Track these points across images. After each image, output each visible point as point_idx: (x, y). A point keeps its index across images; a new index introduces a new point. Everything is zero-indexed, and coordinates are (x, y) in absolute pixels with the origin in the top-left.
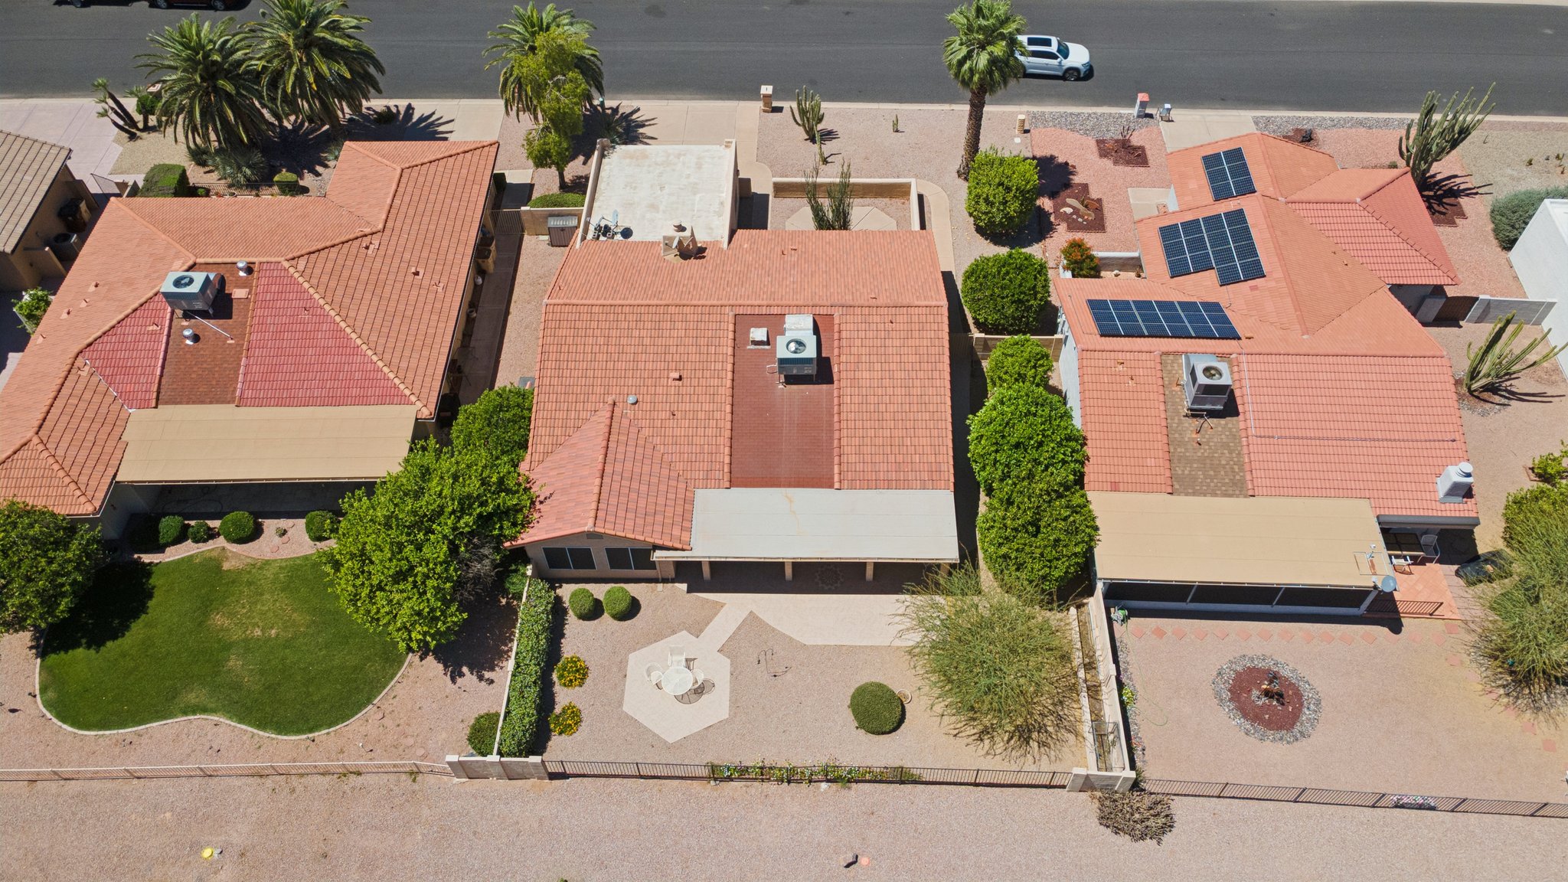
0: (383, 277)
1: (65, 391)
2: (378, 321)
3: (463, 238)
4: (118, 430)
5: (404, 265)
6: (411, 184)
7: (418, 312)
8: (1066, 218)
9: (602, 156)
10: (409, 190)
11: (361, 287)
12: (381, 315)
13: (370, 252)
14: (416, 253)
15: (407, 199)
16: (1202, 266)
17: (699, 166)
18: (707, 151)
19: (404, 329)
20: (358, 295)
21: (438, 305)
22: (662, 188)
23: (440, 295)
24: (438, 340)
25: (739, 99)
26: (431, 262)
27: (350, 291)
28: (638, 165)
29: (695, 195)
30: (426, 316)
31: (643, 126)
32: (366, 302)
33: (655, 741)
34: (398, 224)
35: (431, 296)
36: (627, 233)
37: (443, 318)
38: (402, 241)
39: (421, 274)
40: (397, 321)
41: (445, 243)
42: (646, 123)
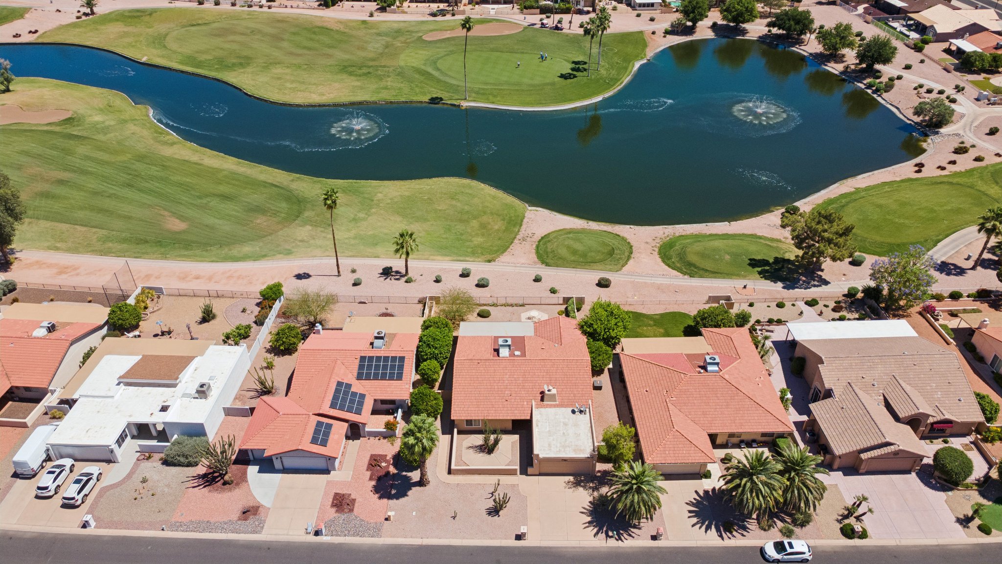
0: (656, 385)
1: (734, 349)
2: (649, 371)
3: (638, 411)
4: (713, 346)
5: (652, 392)
6: (667, 424)
7: (639, 379)
8: (386, 461)
9: (594, 450)
10: (667, 421)
11: (661, 378)
12: (650, 373)
13: (665, 390)
14: (650, 398)
15: (665, 417)
16: (354, 394)
17: (550, 445)
18: (547, 454)
19: (641, 372)
20: (660, 375)
21: (634, 384)
22: (564, 434)
23: (635, 387)
24: (629, 373)
26: (644, 398)
27: (663, 375)
28: (577, 446)
29: (549, 431)
30: (636, 379)
31: (589, 522)
32: (656, 374)
33: (539, 310)
34: (662, 405)
35: (638, 386)
36: (573, 412)
37: (630, 381)
38: (657, 399)
39: (645, 391)
40: (644, 373)
41: (643, 406)
42: (587, 524)
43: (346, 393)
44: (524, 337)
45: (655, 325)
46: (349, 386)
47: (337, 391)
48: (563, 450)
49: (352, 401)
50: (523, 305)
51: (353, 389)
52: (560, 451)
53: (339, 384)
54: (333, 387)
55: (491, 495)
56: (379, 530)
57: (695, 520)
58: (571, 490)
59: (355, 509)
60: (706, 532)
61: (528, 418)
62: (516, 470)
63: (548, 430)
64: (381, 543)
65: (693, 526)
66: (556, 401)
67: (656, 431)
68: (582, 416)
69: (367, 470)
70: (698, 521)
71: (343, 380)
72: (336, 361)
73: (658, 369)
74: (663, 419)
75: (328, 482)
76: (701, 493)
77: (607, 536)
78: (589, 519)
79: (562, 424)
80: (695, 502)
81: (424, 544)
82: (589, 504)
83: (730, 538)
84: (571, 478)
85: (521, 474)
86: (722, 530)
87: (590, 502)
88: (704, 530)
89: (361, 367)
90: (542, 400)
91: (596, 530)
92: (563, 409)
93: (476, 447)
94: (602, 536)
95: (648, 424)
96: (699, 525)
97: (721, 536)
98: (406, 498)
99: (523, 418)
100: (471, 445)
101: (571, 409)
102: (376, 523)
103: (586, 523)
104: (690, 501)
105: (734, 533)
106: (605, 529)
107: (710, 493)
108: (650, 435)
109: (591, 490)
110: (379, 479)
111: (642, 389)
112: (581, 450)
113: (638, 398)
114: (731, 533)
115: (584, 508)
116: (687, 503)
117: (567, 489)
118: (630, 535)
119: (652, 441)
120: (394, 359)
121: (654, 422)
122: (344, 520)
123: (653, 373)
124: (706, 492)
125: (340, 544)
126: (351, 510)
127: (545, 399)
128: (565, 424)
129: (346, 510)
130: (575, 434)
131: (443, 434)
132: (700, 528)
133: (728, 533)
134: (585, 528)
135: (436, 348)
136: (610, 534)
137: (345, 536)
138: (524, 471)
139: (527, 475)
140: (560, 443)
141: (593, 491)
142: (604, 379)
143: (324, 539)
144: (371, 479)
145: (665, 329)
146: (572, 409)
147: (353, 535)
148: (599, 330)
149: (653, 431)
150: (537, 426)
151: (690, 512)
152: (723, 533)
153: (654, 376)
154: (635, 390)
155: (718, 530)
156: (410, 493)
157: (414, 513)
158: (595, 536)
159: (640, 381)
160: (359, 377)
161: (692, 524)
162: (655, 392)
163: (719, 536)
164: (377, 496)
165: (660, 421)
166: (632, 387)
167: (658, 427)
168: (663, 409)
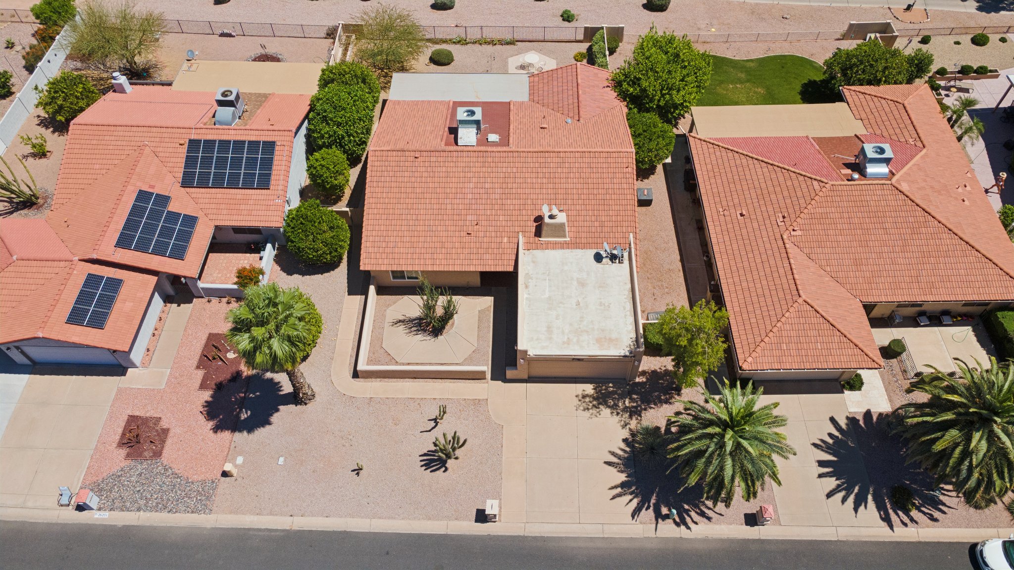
0: (762, 202)
1: (911, 128)
2: (747, 172)
3: (725, 256)
4: (866, 122)
5: (753, 217)
6: (786, 286)
7: (727, 189)
9: (637, 340)
10: (784, 280)
11: (771, 189)
12: (748, 177)
13: (780, 215)
14: (750, 230)
15: (781, 271)
16: (173, 217)
17: (549, 329)
18: (543, 348)
19: (730, 175)
20: (769, 183)
21: (717, 199)
22: (578, 304)
23: (719, 206)
24: (706, 178)
25: (524, 538)
26: (737, 228)
27: (776, 183)
28: (603, 331)
29: (550, 298)
30: (721, 189)
31: (623, 485)
32: (762, 181)
33: (540, 51)
34: (774, 246)
35: (724, 203)
36: (598, 258)
37: (709, 192)
38: (764, 233)
39: (739, 216)
40: (736, 177)
41: (735, 246)
42: (619, 490)
43: (155, 215)
44: (509, 103)
45: (748, 81)
46: (163, 200)
47: (136, 211)
48: (575, 340)
49: (166, 232)
50: (511, 43)
51: (173, 207)
52: (568, 342)
53: (143, 196)
54: (129, 201)
55: (433, 424)
56: (208, 498)
57: (832, 483)
58: (587, 414)
59: (166, 452)
60: (856, 510)
61: (511, 269)
62: (484, 373)
63: (547, 295)
64: (209, 526)
65: (829, 495)
66: (565, 236)
67: (762, 299)
68: (616, 266)
69: (198, 367)
70: (839, 486)
71: (152, 187)
72: (141, 148)
73: (765, 170)
74: (776, 275)
75: (120, 391)
76: (843, 423)
77: (659, 516)
78: (623, 477)
79: (575, 283)
80: (830, 441)
81: (295, 528)
82: (623, 446)
83: (905, 525)
84: (589, 389)
85: (493, 378)
86: (889, 506)
87: (625, 440)
88: (852, 506)
89: (190, 161)
90: (538, 233)
91: (635, 502)
92: (579, 252)
93: (411, 320)
94: (648, 514)
95: (744, 284)
96: (842, 494)
97: (887, 519)
98: (268, 427)
99: (499, 269)
100: (402, 318)
101: (592, 253)
102: (204, 482)
103: (616, 487)
104: (822, 441)
105: (914, 513)
106: (653, 501)
107: (861, 423)
108: (750, 308)
109: (627, 415)
110: (219, 387)
111: (732, 211)
112: (611, 340)
113: (724, 228)
114: (907, 512)
115: (613, 454)
116: (815, 445)
117: (580, 412)
118: (702, 514)
119: (753, 320)
120: (254, 145)
121: (757, 281)
122: (140, 474)
123: (755, 177)
124: (852, 421)
125: (127, 529)
126: (158, 454)
127: (544, 233)
128: (582, 284)
129: (146, 454)
130: (601, 304)
131: (349, 294)
132: (844, 500)
133: (900, 513)
134: (614, 498)
135: (339, 125)
136: (664, 511)
137: (139, 509)
138: (499, 374)
139: (506, 380)
140: (571, 325)
141: (631, 417)
142: (657, 185)
143: (98, 517)
144: (203, 386)
145: (768, 88)
146: (595, 251)
147: (155, 509)
148: (650, 91)
149: (755, 299)
150: (527, 287)
151: (821, 464)
152: (891, 511)
153: (757, 186)
154: (718, 212)
155: (881, 507)
156: (275, 418)
157: (281, 460)
158: (633, 517)
159: (728, 194)
160: (187, 182)
161: (827, 490)
162: (760, 218)
163: (883, 519)
164: (211, 424)
165: (770, 279)
166: (713, 205)
167: (767, 292)
168: (777, 255)
